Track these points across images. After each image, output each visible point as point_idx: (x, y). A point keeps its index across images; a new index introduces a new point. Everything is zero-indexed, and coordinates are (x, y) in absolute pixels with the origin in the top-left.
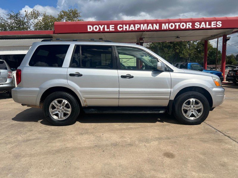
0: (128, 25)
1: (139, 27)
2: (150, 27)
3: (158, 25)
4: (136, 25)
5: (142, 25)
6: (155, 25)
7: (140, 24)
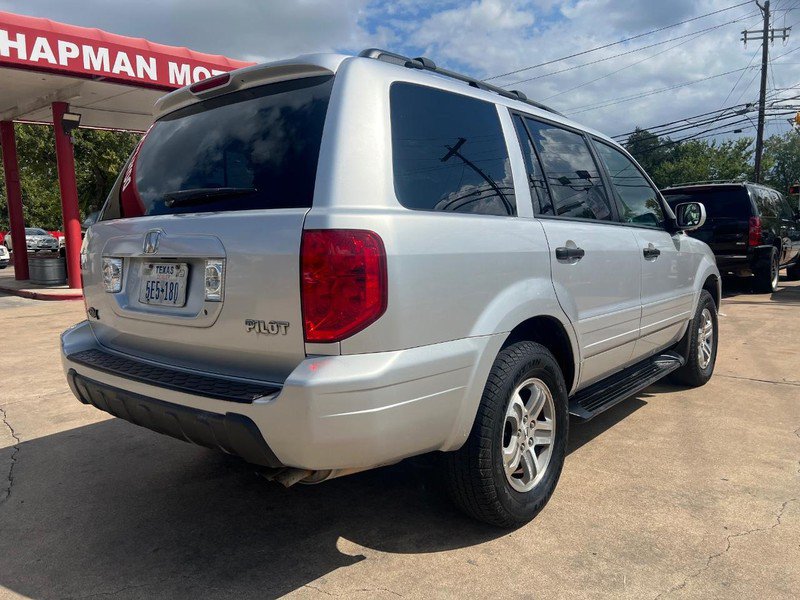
0: (21, 38)
1: (75, 54)
2: (122, 65)
3: (153, 61)
4: (62, 45)
5: (88, 50)
6: (140, 59)
7: (80, 42)
